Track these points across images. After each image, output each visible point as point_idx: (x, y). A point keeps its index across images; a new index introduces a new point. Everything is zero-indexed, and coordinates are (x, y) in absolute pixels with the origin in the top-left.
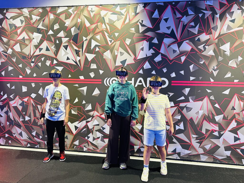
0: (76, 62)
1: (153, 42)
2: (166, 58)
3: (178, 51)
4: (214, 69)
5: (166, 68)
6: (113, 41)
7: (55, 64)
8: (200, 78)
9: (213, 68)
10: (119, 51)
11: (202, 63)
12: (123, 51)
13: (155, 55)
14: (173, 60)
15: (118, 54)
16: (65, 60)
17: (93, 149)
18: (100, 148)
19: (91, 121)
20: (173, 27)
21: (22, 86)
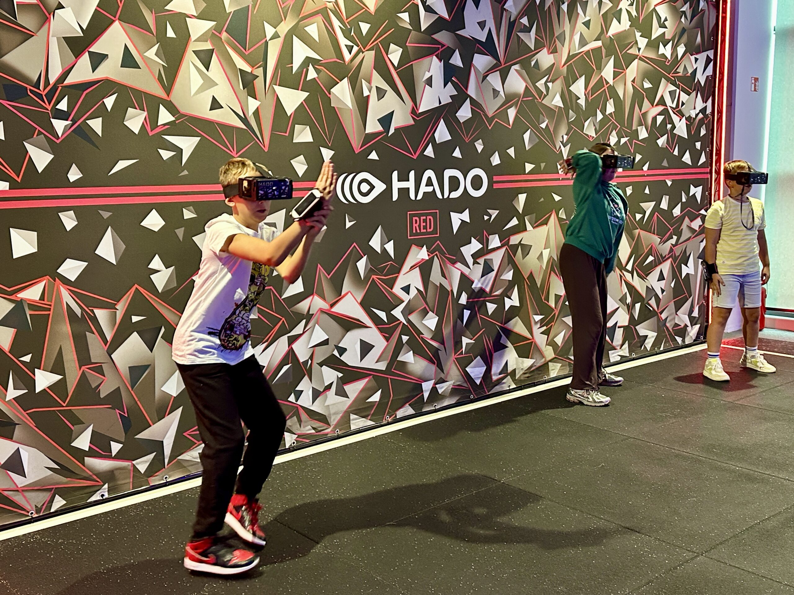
0: (244, 120)
1: (452, 61)
2: (481, 113)
3: (502, 93)
4: (562, 142)
5: (481, 140)
6: (355, 49)
7: (164, 125)
8: (543, 166)
10: (374, 85)
11: (543, 126)
12: (383, 85)
13: (457, 102)
14: (493, 117)
15: (370, 92)
16: (204, 112)
17: (313, 431)
18: (334, 420)
19: (304, 333)
20: (491, 24)
21: (11, 229)
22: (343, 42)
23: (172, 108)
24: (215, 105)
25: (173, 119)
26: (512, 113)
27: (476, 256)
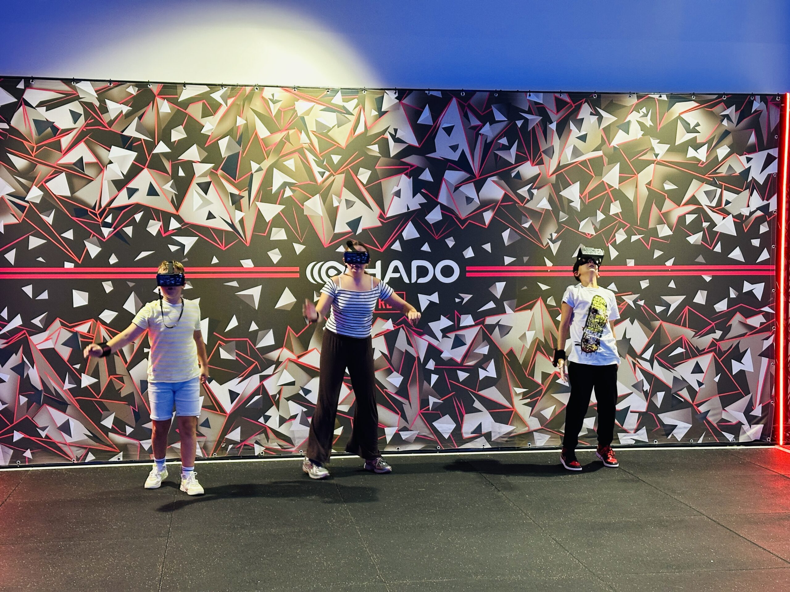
0: (232, 226)
1: (422, 177)
2: (453, 216)
3: (477, 200)
4: (551, 240)
5: (452, 238)
6: (327, 174)
7: (173, 230)
8: (526, 259)
9: (550, 237)
10: (343, 198)
11: (527, 225)
12: (352, 198)
13: (426, 208)
14: (466, 220)
15: (339, 203)
16: (202, 221)
17: (279, 448)
18: (298, 443)
19: (273, 374)
20: (464, 146)
21: (73, 290)
22: (316, 169)
23: (179, 219)
24: (210, 216)
25: (180, 226)
26: (488, 216)
27: (445, 332)
